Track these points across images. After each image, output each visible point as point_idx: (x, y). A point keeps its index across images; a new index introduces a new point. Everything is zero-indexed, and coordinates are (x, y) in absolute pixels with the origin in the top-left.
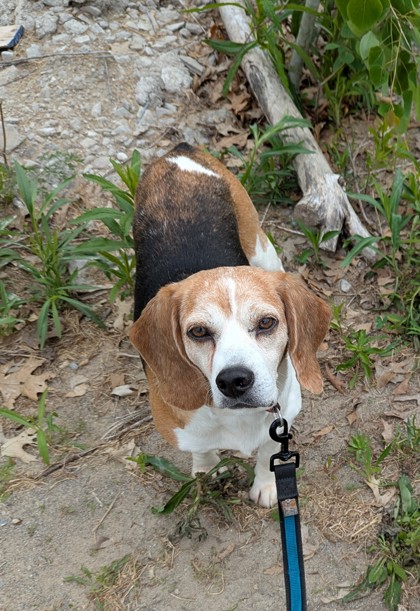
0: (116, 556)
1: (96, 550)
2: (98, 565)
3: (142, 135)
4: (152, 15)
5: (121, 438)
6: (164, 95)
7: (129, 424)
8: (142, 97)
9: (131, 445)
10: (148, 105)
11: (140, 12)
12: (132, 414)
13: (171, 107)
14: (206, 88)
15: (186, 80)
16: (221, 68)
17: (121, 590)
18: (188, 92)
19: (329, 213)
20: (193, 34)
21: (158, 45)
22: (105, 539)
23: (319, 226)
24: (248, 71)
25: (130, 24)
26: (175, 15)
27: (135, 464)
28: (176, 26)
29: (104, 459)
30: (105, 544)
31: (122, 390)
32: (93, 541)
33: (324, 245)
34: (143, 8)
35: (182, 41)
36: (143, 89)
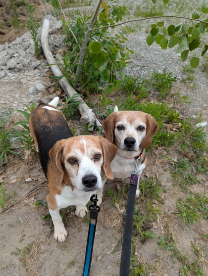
0: (29, 242)
1: (22, 240)
2: (22, 246)
3: (31, 102)
4: (32, 71)
5: (29, 196)
6: (37, 91)
7: (32, 191)
8: (31, 92)
9: (33, 199)
10: (33, 94)
11: (29, 71)
12: (32, 188)
13: (39, 94)
14: (49, 89)
15: (43, 87)
16: (53, 84)
17: (32, 256)
18: (44, 90)
19: (91, 120)
20: (44, 76)
21: (34, 79)
22: (25, 235)
23: (88, 124)
24: (61, 84)
25: (26, 74)
26: (39, 71)
27: (34, 206)
28: (39, 74)
29: (23, 205)
30: (25, 238)
31: (28, 180)
32: (20, 236)
33: (90, 129)
34: (30, 70)
35: (41, 78)
36: (31, 90)
